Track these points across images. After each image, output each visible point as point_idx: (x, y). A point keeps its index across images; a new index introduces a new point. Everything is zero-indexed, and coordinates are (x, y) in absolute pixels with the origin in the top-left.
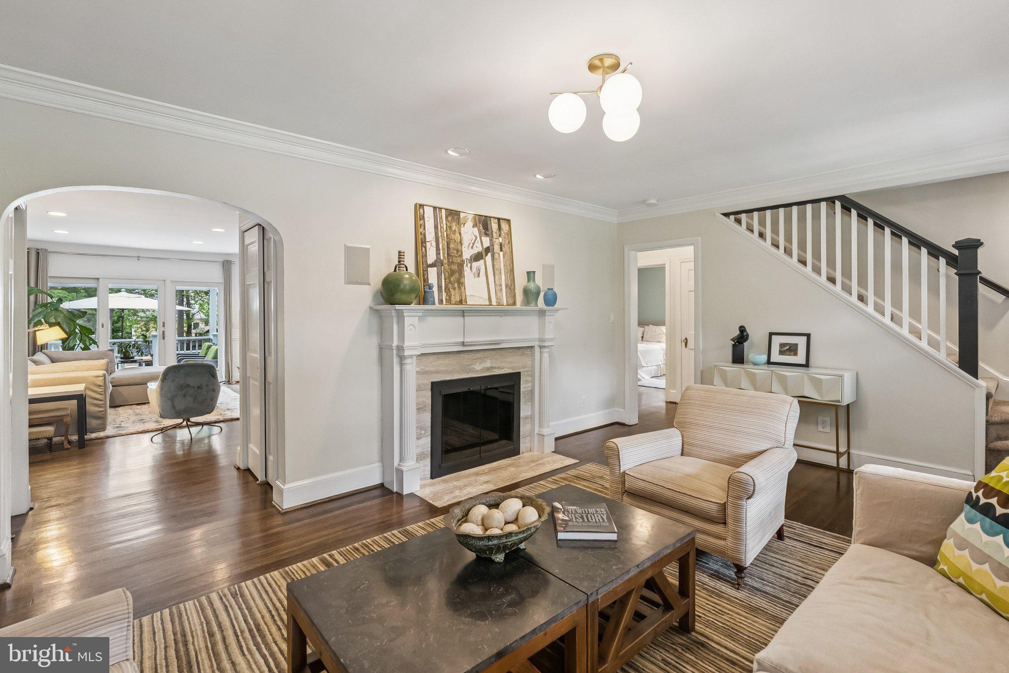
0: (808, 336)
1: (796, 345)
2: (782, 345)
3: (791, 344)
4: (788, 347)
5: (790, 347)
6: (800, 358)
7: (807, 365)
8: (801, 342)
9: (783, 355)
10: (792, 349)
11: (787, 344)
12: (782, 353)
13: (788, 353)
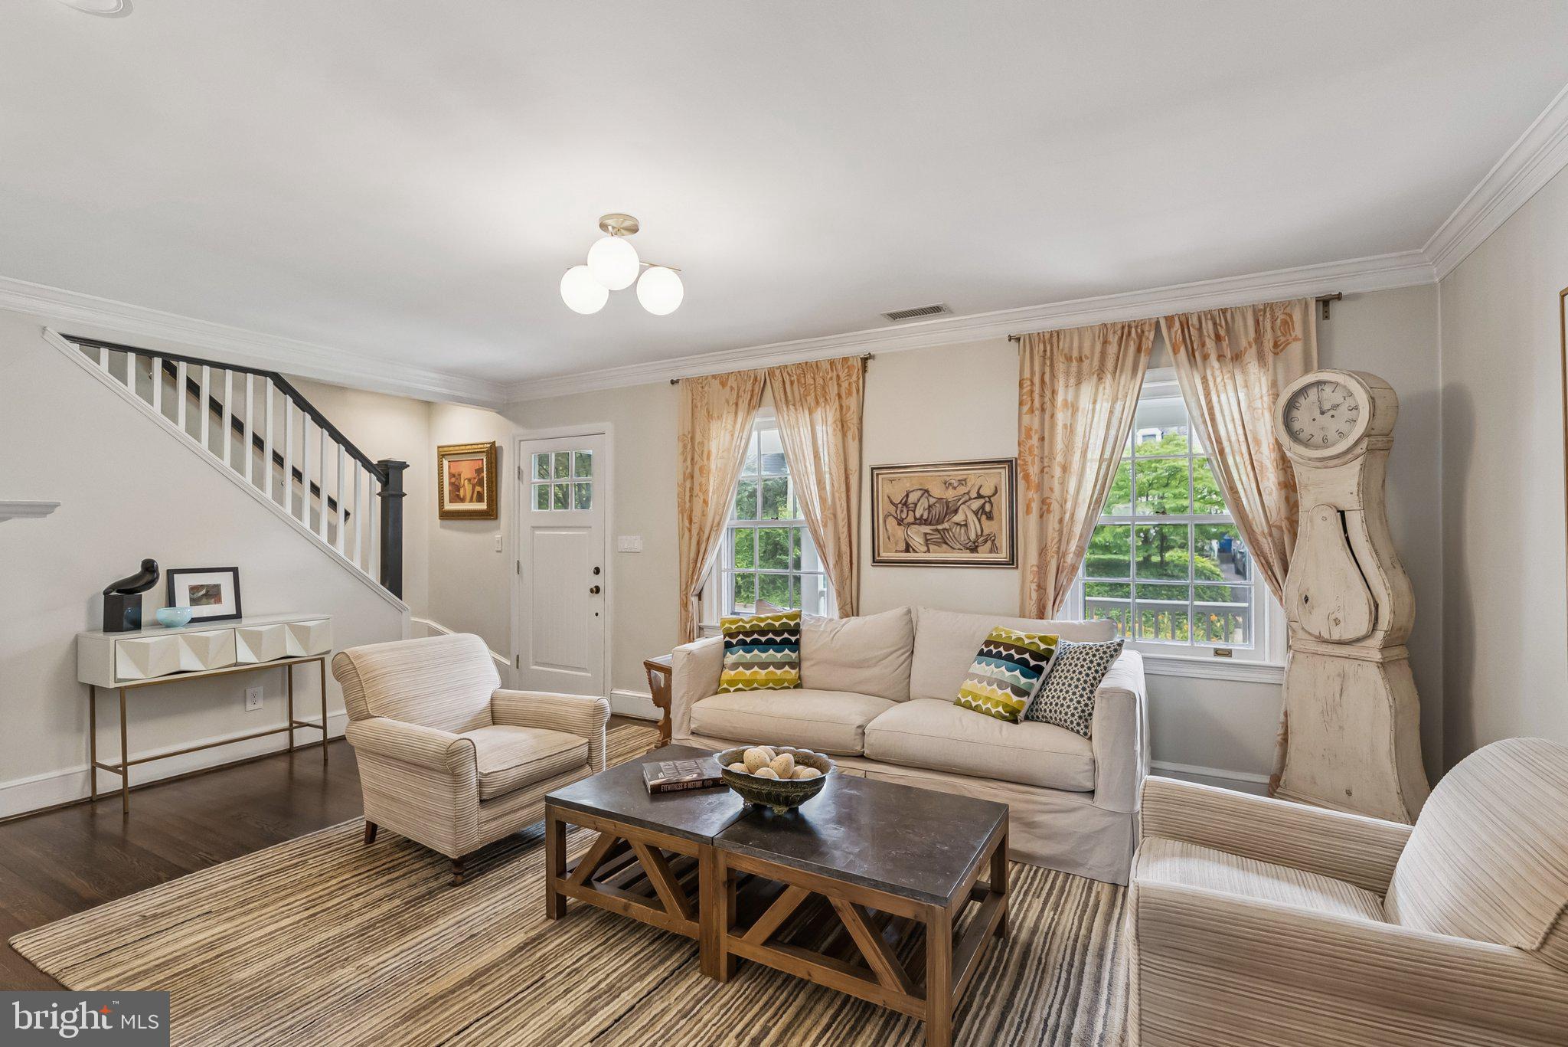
0: (235, 571)
1: (218, 587)
2: (194, 589)
3: (207, 586)
4: (204, 592)
5: (207, 592)
6: (227, 606)
7: (238, 616)
8: (225, 581)
9: (198, 605)
10: (212, 594)
11: (202, 586)
12: (194, 601)
13: (204, 600)
